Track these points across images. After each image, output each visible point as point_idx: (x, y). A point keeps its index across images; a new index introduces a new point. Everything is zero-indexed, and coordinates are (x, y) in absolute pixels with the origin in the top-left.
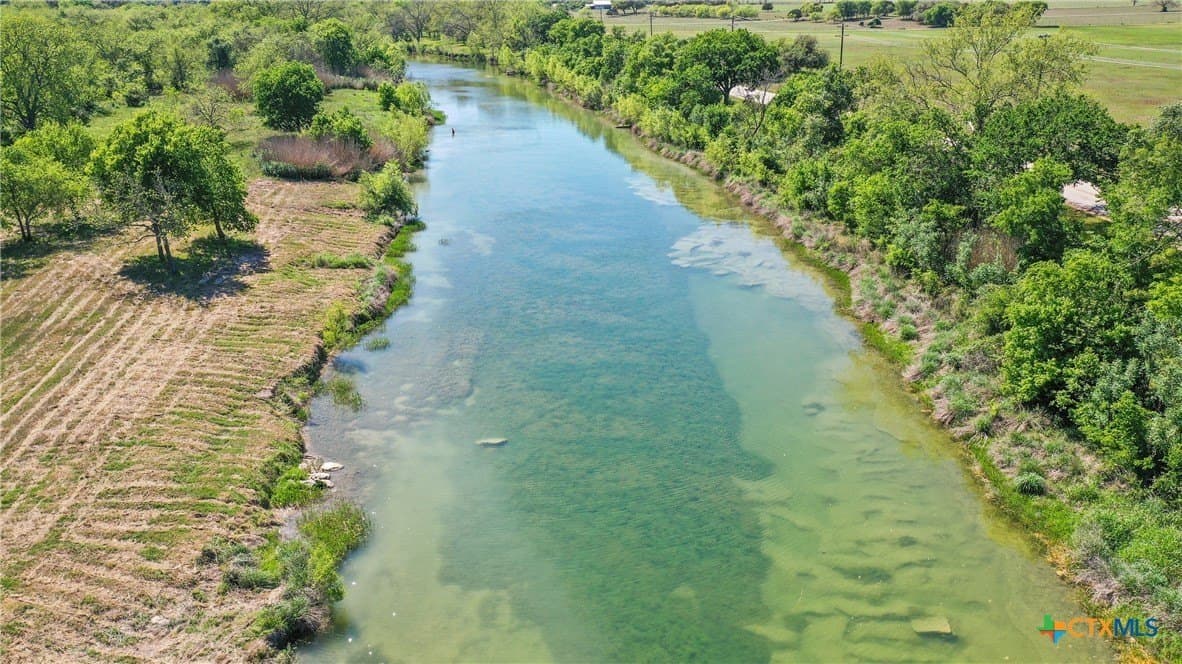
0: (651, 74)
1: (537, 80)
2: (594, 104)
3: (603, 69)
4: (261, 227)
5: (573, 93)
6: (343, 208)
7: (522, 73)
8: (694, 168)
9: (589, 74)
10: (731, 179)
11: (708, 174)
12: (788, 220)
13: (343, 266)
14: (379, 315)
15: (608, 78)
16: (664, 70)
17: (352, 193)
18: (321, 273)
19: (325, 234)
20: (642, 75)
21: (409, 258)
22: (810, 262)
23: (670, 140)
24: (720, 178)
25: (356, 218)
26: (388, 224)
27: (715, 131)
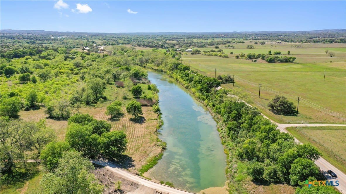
0: (198, 83)
1: (175, 79)
2: (187, 88)
3: (189, 80)
4: (143, 115)
5: (183, 85)
6: (151, 111)
7: (172, 77)
8: (203, 104)
9: (186, 80)
10: (208, 107)
11: (205, 105)
12: (214, 114)
13: (155, 120)
14: (161, 126)
15: (190, 82)
16: (200, 83)
17: (151, 108)
18: (152, 121)
19: (150, 115)
20: (196, 83)
21: (161, 119)
22: (215, 121)
23: (199, 98)
24: (207, 106)
25: (153, 113)
26: (158, 114)
27: (207, 97)
